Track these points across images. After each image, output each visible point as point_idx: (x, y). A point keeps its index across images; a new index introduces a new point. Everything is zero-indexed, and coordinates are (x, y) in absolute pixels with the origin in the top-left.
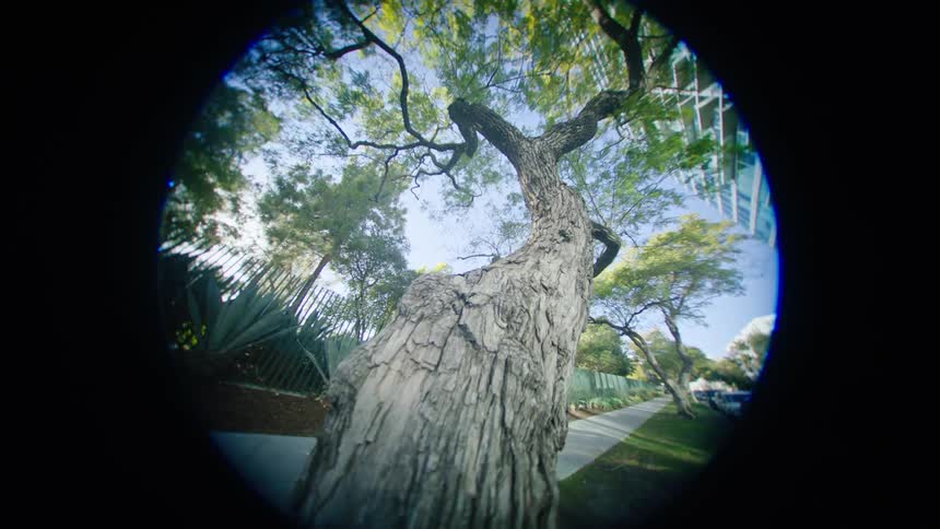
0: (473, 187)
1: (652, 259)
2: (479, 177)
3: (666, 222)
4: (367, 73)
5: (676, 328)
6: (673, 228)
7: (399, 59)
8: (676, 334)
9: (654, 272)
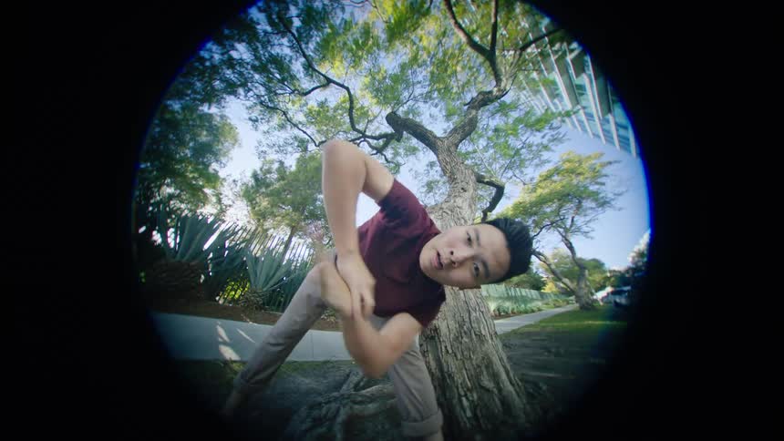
0: (399, 159)
1: (539, 191)
2: (401, 151)
3: (543, 162)
4: (326, 100)
5: (571, 243)
6: (549, 167)
7: (347, 89)
8: (571, 248)
9: (542, 201)
